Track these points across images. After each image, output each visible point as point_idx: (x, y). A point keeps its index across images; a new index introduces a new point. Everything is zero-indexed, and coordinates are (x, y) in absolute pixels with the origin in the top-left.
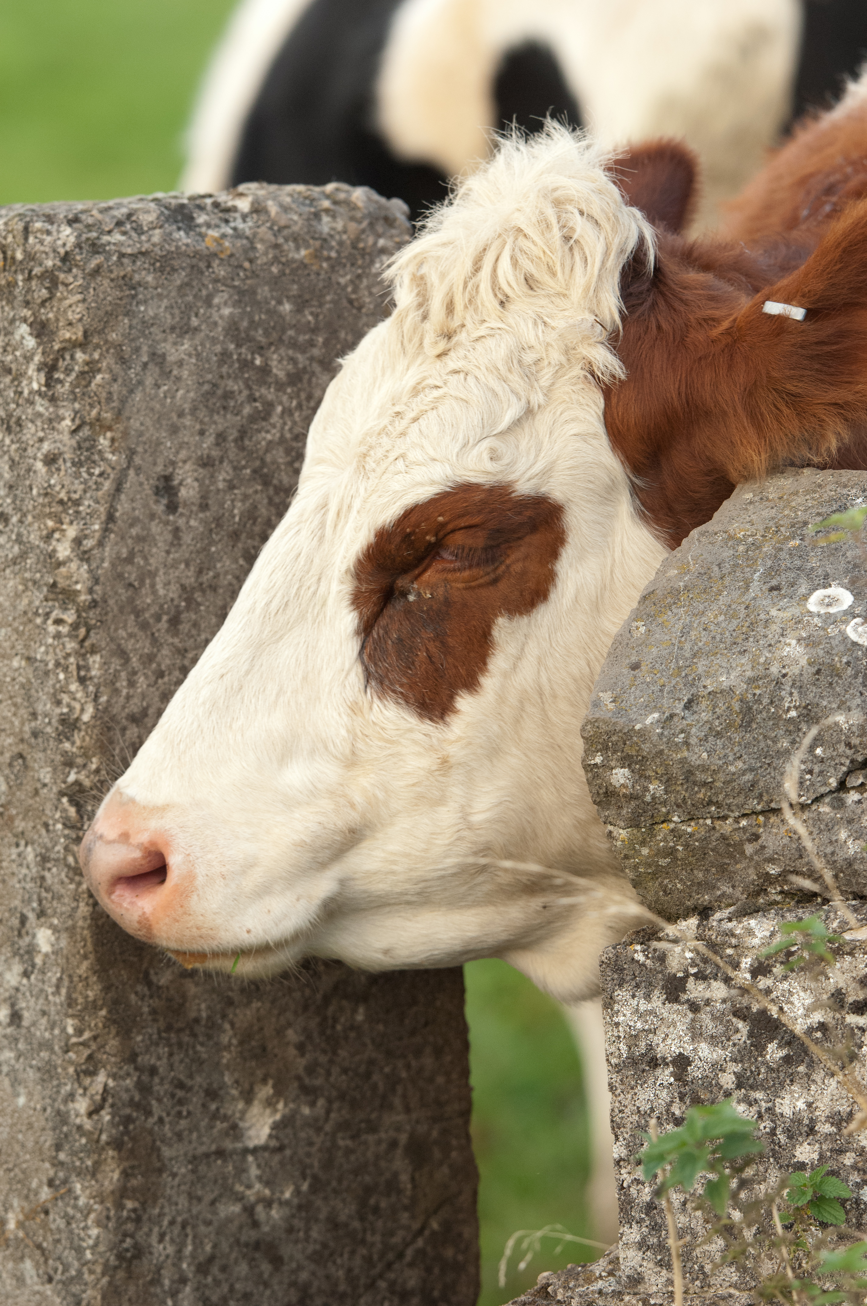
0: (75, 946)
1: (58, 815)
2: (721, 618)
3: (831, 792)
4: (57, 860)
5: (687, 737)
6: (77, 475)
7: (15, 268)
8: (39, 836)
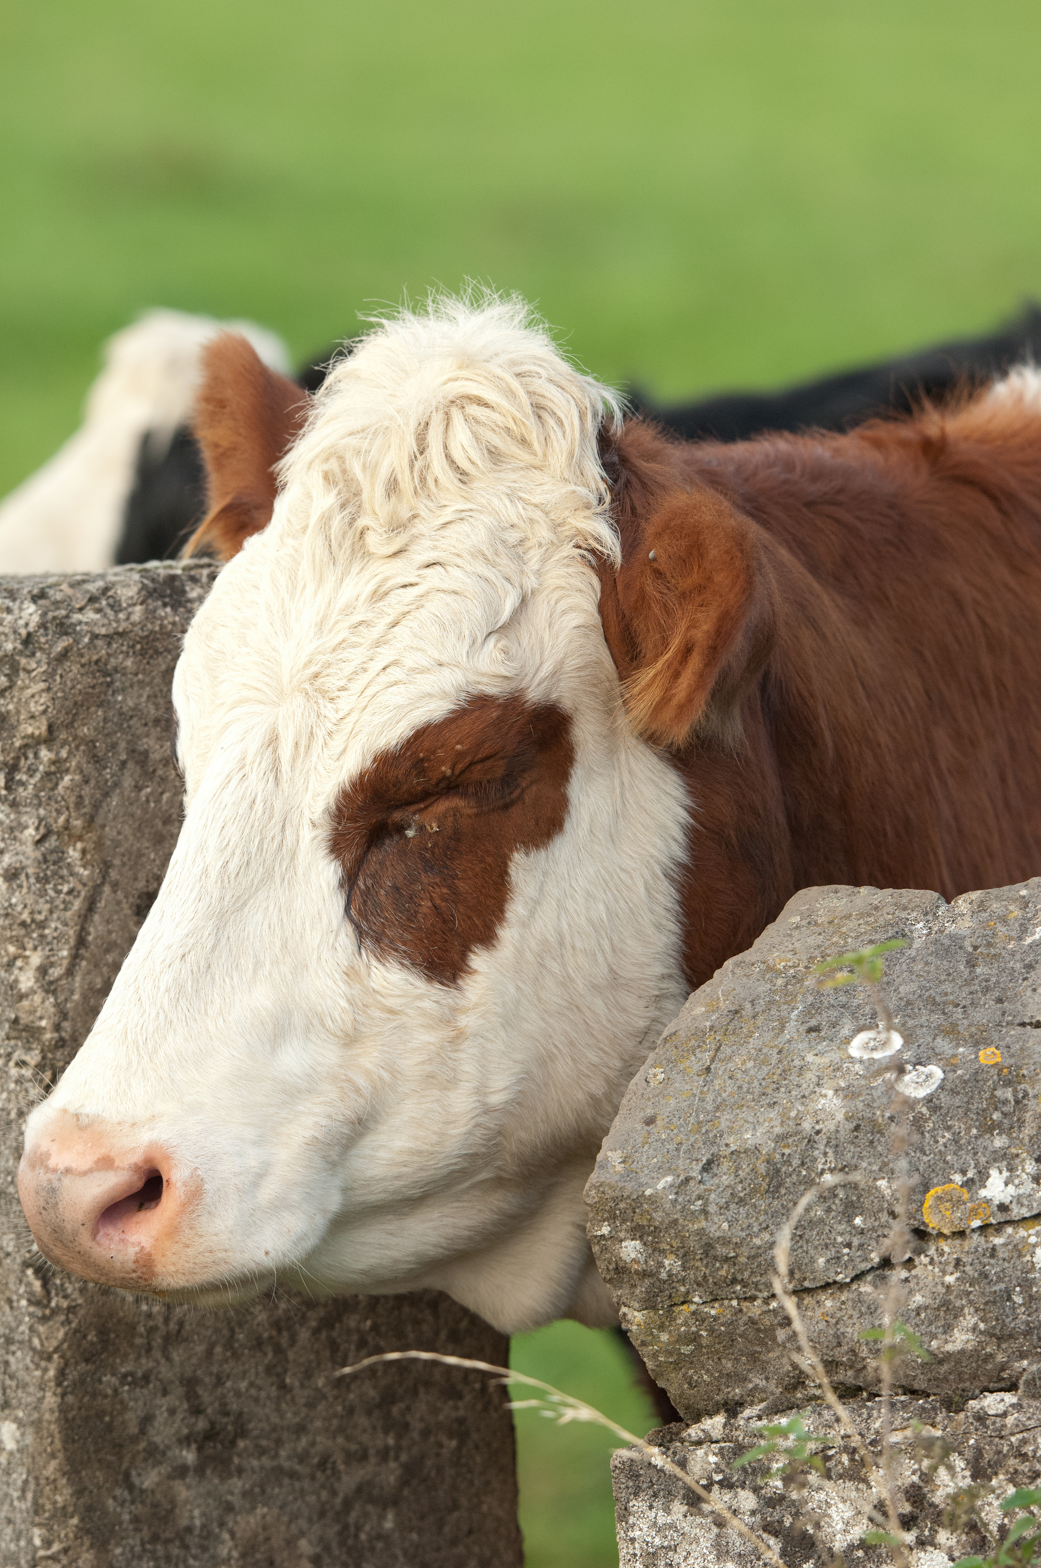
0: (41, 1443)
1: (22, 1290)
2: (750, 1064)
3: (872, 1268)
4: (21, 1342)
5: (706, 1204)
6: (42, 893)
8: (3, 1314)
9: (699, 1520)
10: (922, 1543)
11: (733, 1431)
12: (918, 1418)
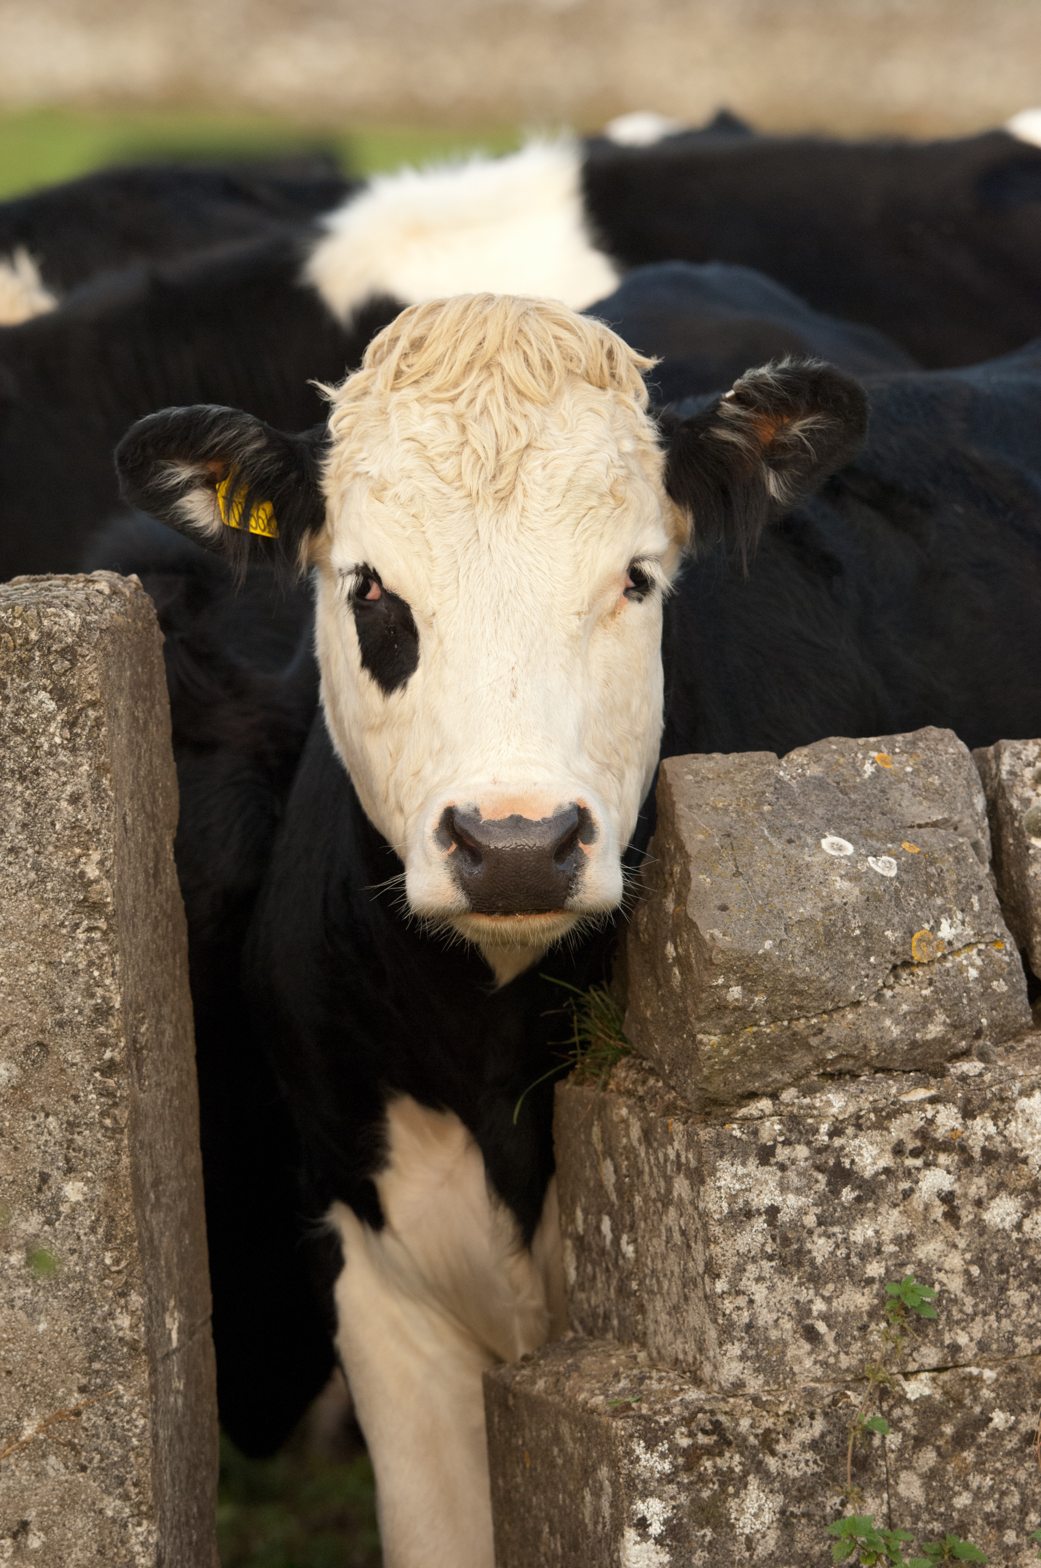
0: (114, 1192)
1: (90, 1088)
2: (769, 866)
4: (90, 1124)
5: (794, 956)
6: (95, 810)
7: (29, 647)
8: (66, 1107)
9: (767, 1168)
10: (927, 1165)
11: (782, 1108)
12: (917, 1084)
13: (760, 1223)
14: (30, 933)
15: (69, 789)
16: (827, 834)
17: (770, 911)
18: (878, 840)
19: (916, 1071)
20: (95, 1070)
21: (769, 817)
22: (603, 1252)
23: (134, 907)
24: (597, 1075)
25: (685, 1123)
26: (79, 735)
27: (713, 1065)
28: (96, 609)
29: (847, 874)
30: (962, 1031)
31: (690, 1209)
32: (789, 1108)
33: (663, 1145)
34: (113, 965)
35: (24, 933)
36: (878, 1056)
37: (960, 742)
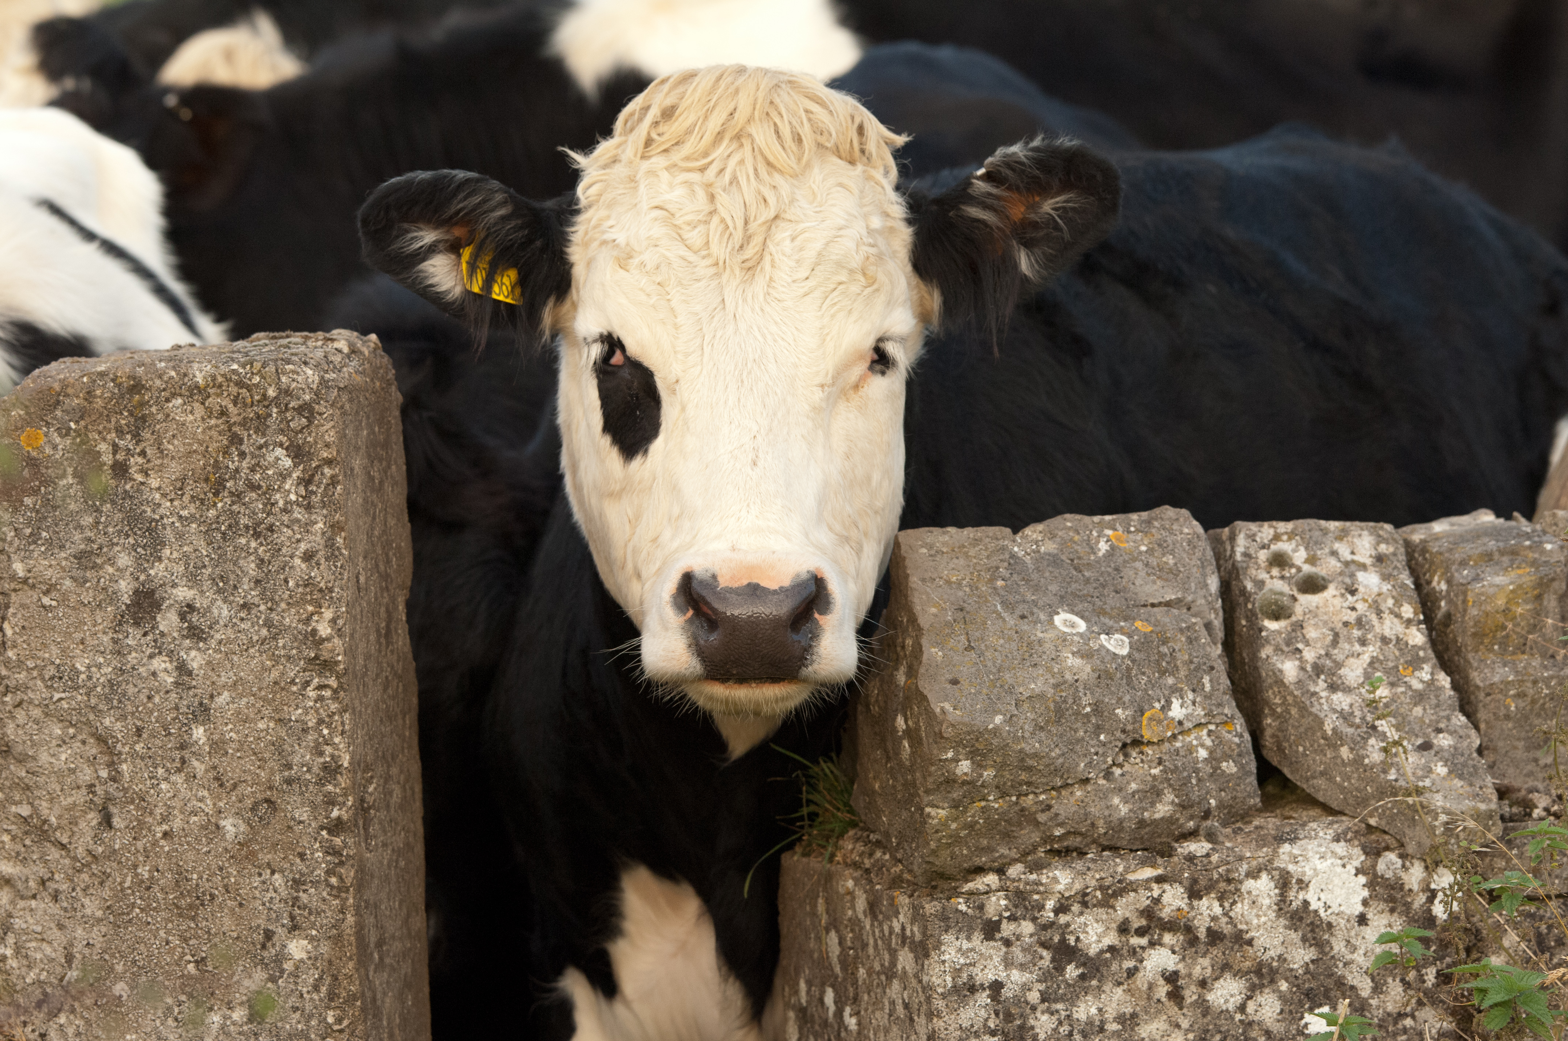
0: (339, 950)
1: (316, 845)
2: (1001, 641)
4: (315, 882)
6: (329, 568)
7: (266, 403)
8: (292, 865)
9: (992, 943)
10: (1152, 944)
11: (1008, 883)
12: (1143, 863)
13: (983, 998)
14: (260, 689)
15: (303, 546)
16: (1060, 610)
17: (1001, 686)
18: (1111, 618)
19: (1144, 850)
20: (322, 828)
21: (1003, 593)
22: (825, 1023)
23: (365, 666)
24: (824, 847)
25: (911, 896)
26: (315, 493)
27: (939, 840)
28: (335, 367)
29: (1079, 651)
30: (1190, 811)
31: (914, 982)
32: (1016, 884)
33: (888, 918)
34: (343, 724)
35: (254, 689)
36: (1105, 833)
37: (1195, 523)
